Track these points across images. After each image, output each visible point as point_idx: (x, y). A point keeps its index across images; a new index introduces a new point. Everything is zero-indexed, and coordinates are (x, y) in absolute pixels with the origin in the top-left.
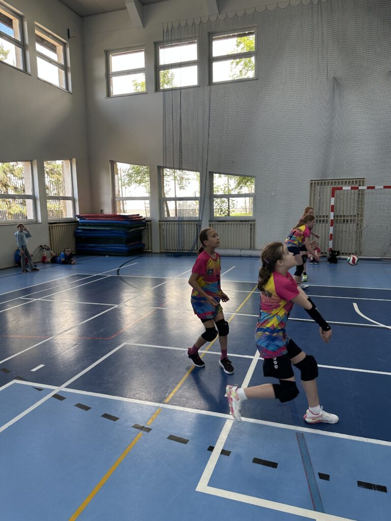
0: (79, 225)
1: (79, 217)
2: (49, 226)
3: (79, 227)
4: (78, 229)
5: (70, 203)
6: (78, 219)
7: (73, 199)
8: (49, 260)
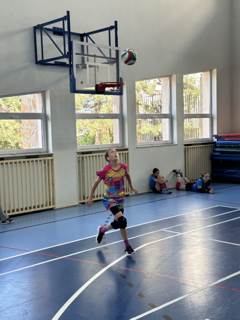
0: (216, 147)
1: (216, 137)
2: (185, 148)
3: (217, 150)
4: (214, 151)
5: (207, 121)
6: (215, 140)
7: (211, 117)
8: (183, 186)
